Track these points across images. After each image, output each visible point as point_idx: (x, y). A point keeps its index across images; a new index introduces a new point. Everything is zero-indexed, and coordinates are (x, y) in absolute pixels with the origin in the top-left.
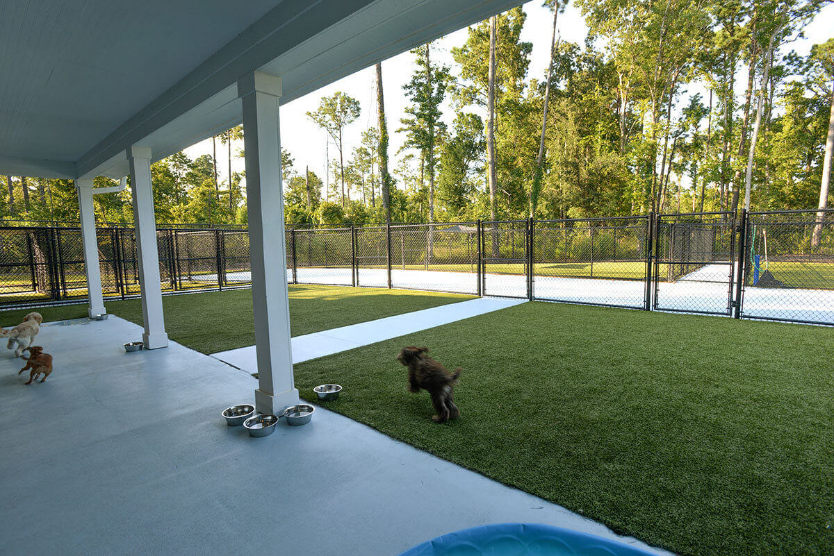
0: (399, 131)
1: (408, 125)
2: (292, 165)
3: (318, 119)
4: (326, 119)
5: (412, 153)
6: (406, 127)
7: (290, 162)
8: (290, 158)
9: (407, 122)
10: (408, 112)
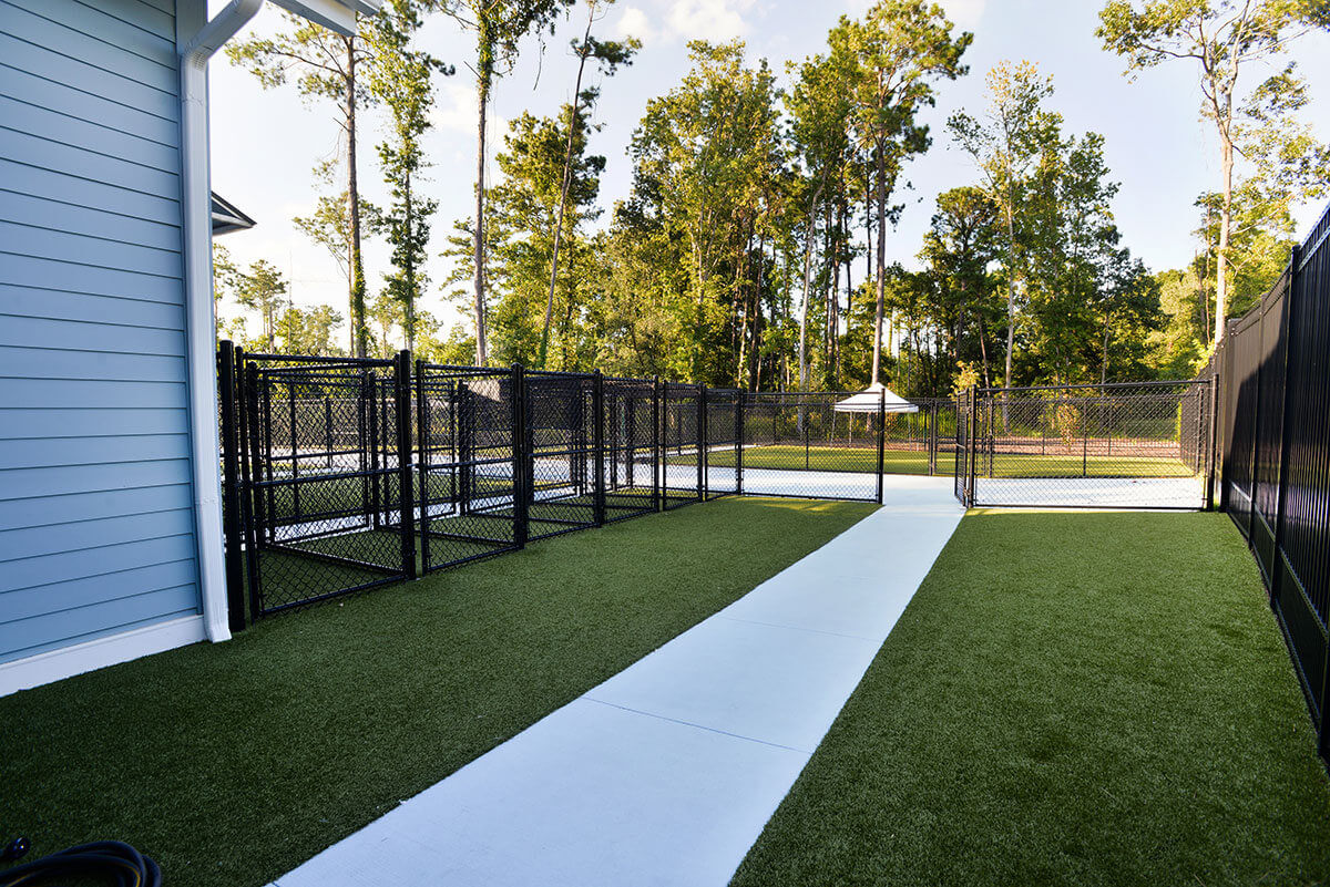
0: (446, 255)
1: (461, 247)
2: (284, 292)
3: (313, 230)
4: (327, 231)
5: (463, 289)
6: (456, 248)
7: (281, 286)
8: (280, 280)
9: (458, 242)
10: (458, 228)
